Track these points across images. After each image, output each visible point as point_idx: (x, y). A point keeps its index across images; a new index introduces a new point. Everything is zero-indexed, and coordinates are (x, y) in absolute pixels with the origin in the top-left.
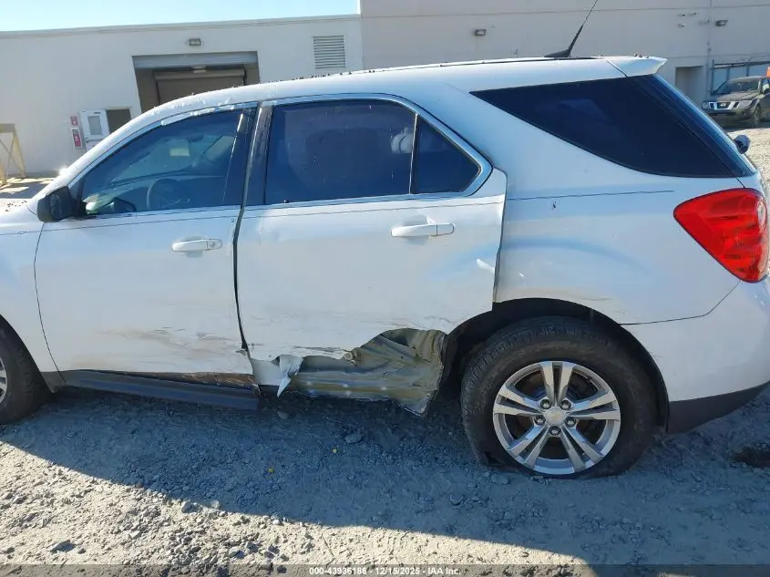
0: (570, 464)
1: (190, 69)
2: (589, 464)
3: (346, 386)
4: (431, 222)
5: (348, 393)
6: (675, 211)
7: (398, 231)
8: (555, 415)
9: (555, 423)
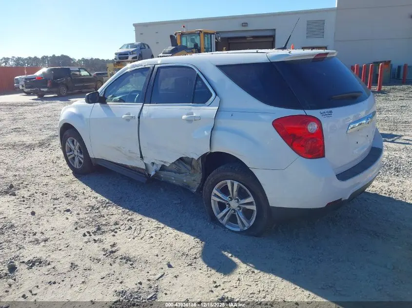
0: (239, 227)
1: (245, 38)
2: (246, 228)
3: (173, 178)
4: (194, 115)
5: (174, 181)
6: (273, 122)
7: (184, 117)
8: (234, 204)
9: (234, 208)
